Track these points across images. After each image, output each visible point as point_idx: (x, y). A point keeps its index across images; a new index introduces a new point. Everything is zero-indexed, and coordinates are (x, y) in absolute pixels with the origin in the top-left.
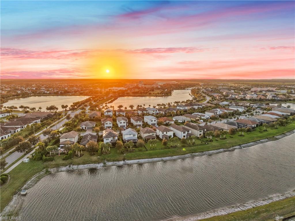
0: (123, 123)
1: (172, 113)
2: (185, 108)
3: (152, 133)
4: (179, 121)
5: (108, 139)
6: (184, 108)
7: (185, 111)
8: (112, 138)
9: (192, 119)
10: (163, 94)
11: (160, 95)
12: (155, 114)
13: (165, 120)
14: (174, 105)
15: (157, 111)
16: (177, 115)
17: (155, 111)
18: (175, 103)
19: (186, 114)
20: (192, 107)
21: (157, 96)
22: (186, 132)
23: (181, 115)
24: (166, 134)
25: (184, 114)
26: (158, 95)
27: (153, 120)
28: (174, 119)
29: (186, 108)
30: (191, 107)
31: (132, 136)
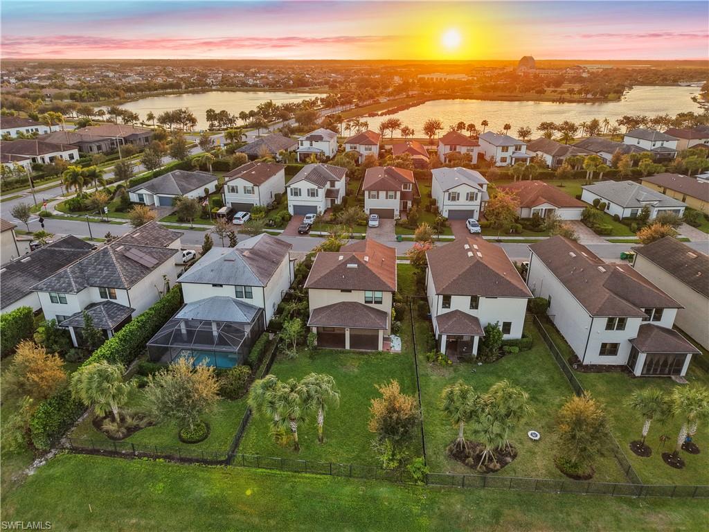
0: (304, 193)
1: (588, 165)
2: (666, 144)
3: (369, 294)
4: (615, 210)
5: (63, 301)
6: (658, 144)
7: (664, 159)
8: (94, 295)
9: (693, 203)
10: (589, 96)
11: (576, 97)
12: (508, 161)
13: (531, 197)
14: (615, 130)
15: (524, 148)
16: (613, 175)
17: (511, 149)
18: (621, 123)
19: (666, 171)
20: (702, 141)
21: (562, 101)
22: (634, 325)
23: (636, 176)
24: (473, 313)
25: (650, 174)
26: (567, 96)
27: (463, 191)
28: (588, 197)
29: (672, 145)
30: (697, 142)
31: (229, 292)
